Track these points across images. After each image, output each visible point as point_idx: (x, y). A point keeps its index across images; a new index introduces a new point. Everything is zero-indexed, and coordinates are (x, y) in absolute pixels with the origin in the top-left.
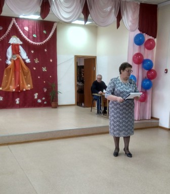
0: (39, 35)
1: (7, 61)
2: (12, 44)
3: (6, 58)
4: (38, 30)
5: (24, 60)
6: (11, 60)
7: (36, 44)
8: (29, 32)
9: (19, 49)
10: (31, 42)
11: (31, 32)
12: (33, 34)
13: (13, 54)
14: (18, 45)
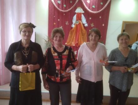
0: (97, 6)
1: (72, 25)
2: (77, 13)
3: (72, 23)
4: (97, 2)
5: (84, 25)
6: (75, 24)
7: (94, 13)
8: (90, 4)
9: (81, 17)
10: (90, 11)
11: (91, 4)
12: (93, 5)
13: (77, 20)
14: (81, 14)
